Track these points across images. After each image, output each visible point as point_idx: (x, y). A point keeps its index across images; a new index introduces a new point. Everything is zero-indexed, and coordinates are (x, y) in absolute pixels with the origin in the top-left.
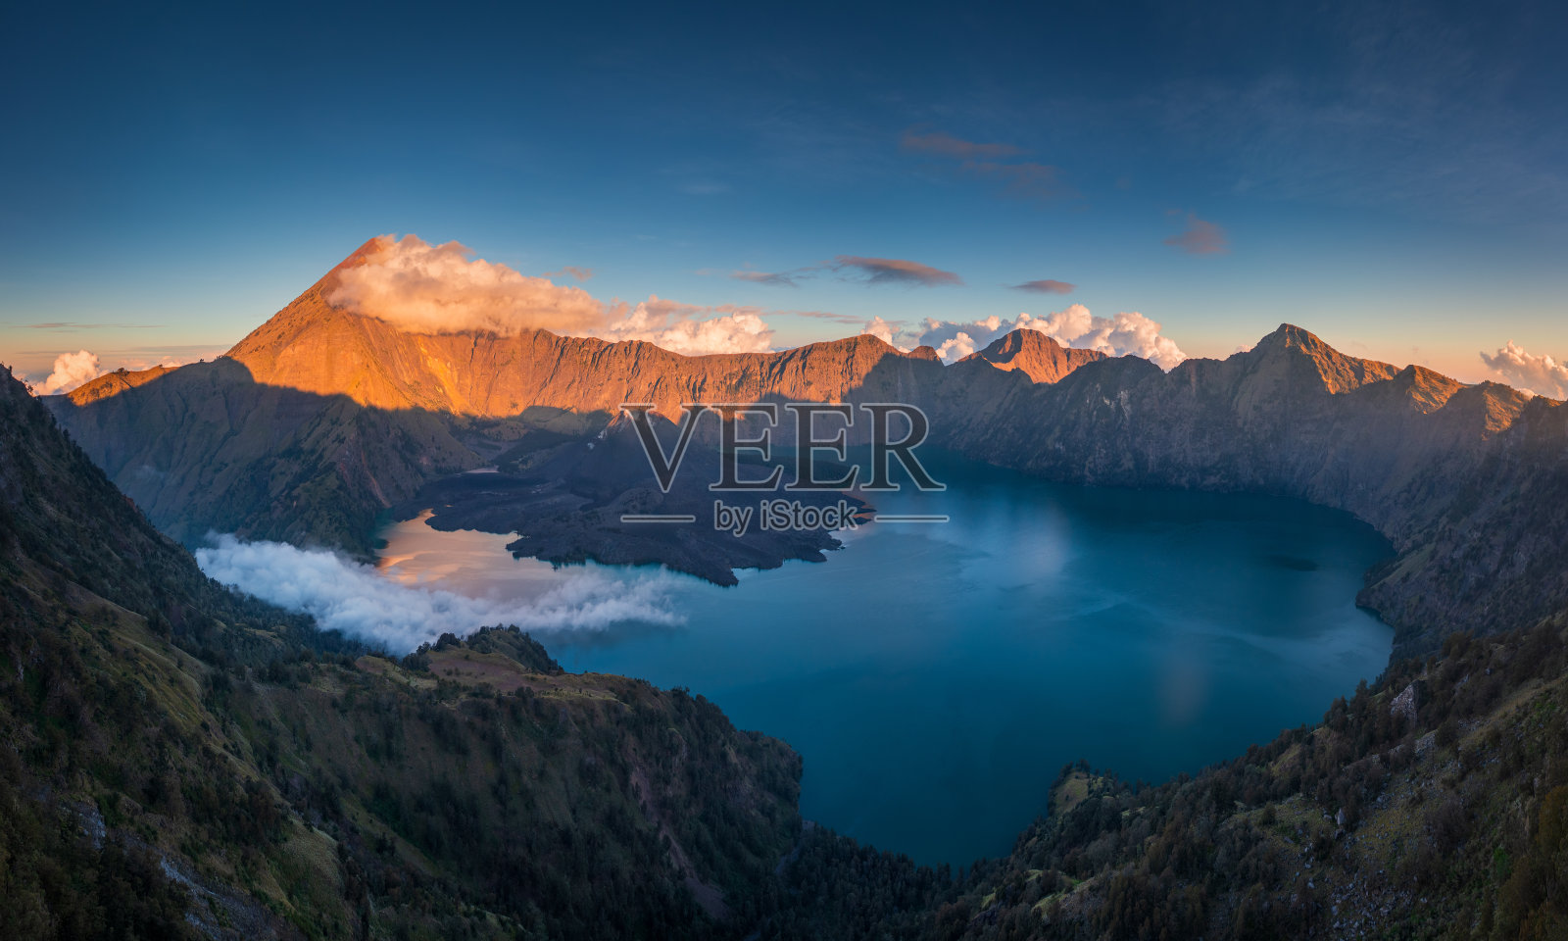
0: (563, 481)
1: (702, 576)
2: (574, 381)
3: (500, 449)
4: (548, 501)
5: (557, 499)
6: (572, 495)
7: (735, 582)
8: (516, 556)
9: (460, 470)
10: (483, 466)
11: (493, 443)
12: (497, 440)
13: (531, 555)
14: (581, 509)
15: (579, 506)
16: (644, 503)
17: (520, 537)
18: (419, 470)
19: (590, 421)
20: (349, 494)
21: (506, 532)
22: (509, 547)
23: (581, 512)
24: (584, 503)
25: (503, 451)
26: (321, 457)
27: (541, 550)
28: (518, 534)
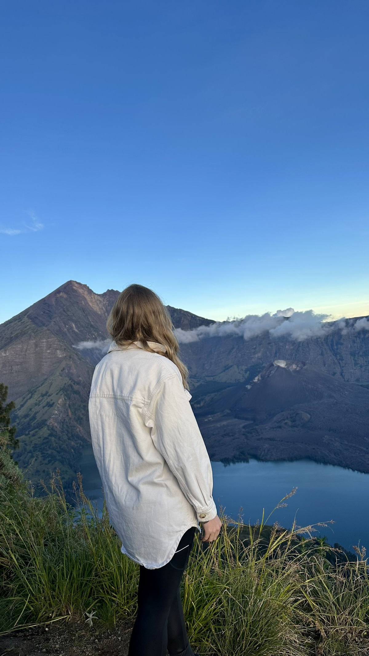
0: (229, 411)
1: (346, 466)
2: (233, 348)
4: (218, 425)
5: (225, 423)
6: (236, 420)
14: (244, 427)
15: (242, 426)
16: (294, 421)
19: (248, 372)
20: (59, 439)
23: (243, 430)
24: (245, 424)
26: (34, 418)
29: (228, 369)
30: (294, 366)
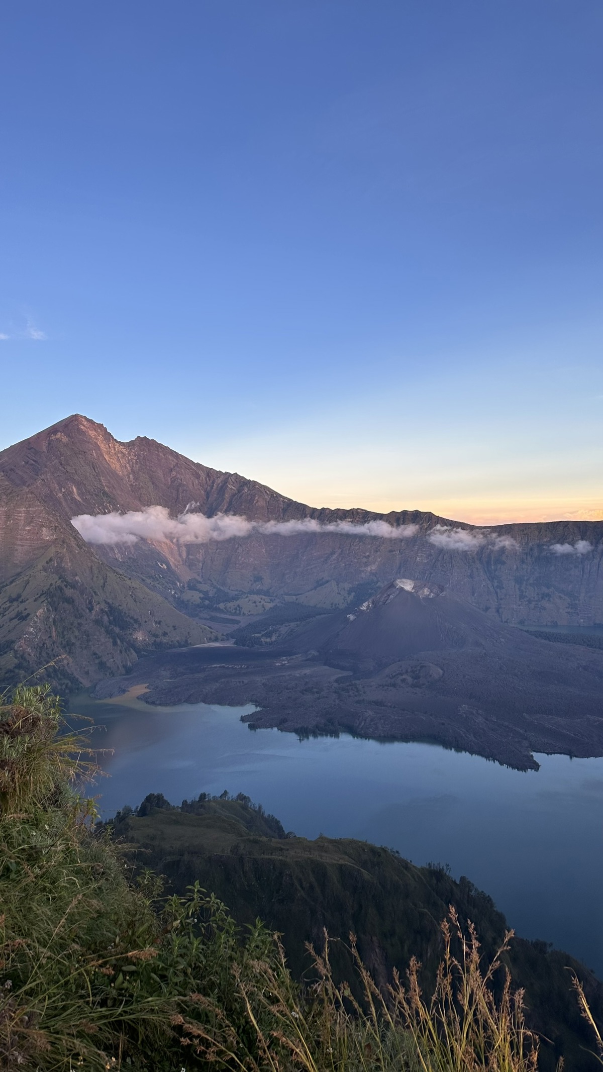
0: (316, 654)
1: (490, 756)
2: (333, 553)
3: (238, 622)
4: (297, 673)
5: (307, 671)
6: (326, 667)
7: (536, 766)
8: (252, 727)
9: (186, 644)
10: (216, 640)
11: (231, 617)
12: (235, 614)
13: (271, 726)
14: (337, 681)
15: (333, 678)
16: (417, 677)
17: (259, 709)
18: (132, 645)
19: (353, 594)
21: (241, 703)
22: (243, 719)
23: (336, 685)
24: (340, 675)
25: (243, 624)
27: (284, 721)
28: (256, 706)
29: (322, 585)
30: (426, 591)
